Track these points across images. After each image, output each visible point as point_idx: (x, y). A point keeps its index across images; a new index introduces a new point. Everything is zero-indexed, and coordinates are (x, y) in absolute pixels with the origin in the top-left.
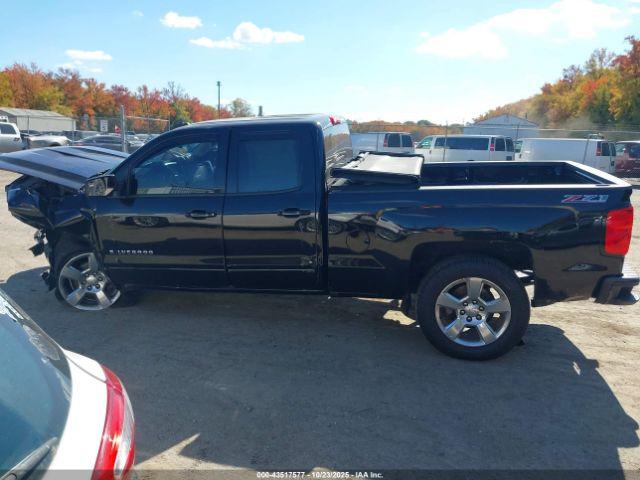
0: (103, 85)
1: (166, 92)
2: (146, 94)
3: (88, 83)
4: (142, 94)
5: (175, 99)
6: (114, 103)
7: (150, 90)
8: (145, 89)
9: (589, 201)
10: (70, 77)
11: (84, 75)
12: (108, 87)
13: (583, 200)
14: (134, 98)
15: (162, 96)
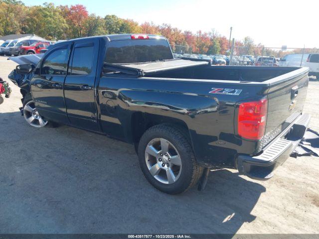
0: (180, 31)
1: (210, 33)
2: (200, 35)
3: (174, 30)
4: (198, 34)
5: (214, 37)
6: (184, 39)
7: (203, 33)
8: (200, 32)
9: (227, 94)
10: (167, 28)
11: (173, 27)
12: (183, 32)
13: (223, 92)
14: (194, 36)
15: (208, 36)
